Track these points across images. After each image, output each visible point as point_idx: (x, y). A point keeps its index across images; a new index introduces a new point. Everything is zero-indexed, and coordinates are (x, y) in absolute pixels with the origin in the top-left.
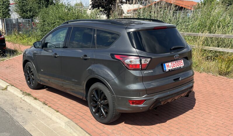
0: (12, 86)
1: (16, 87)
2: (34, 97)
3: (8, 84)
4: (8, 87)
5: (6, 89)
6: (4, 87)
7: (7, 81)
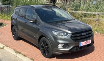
0: (7, 46)
1: (10, 47)
2: (23, 55)
3: (4, 45)
4: (4, 47)
5: (3, 48)
6: (2, 47)
7: (2, 43)
